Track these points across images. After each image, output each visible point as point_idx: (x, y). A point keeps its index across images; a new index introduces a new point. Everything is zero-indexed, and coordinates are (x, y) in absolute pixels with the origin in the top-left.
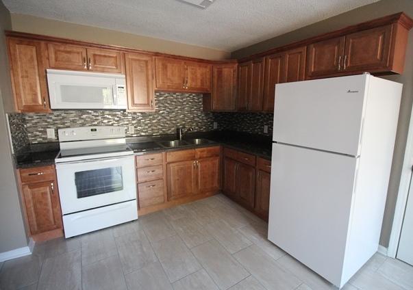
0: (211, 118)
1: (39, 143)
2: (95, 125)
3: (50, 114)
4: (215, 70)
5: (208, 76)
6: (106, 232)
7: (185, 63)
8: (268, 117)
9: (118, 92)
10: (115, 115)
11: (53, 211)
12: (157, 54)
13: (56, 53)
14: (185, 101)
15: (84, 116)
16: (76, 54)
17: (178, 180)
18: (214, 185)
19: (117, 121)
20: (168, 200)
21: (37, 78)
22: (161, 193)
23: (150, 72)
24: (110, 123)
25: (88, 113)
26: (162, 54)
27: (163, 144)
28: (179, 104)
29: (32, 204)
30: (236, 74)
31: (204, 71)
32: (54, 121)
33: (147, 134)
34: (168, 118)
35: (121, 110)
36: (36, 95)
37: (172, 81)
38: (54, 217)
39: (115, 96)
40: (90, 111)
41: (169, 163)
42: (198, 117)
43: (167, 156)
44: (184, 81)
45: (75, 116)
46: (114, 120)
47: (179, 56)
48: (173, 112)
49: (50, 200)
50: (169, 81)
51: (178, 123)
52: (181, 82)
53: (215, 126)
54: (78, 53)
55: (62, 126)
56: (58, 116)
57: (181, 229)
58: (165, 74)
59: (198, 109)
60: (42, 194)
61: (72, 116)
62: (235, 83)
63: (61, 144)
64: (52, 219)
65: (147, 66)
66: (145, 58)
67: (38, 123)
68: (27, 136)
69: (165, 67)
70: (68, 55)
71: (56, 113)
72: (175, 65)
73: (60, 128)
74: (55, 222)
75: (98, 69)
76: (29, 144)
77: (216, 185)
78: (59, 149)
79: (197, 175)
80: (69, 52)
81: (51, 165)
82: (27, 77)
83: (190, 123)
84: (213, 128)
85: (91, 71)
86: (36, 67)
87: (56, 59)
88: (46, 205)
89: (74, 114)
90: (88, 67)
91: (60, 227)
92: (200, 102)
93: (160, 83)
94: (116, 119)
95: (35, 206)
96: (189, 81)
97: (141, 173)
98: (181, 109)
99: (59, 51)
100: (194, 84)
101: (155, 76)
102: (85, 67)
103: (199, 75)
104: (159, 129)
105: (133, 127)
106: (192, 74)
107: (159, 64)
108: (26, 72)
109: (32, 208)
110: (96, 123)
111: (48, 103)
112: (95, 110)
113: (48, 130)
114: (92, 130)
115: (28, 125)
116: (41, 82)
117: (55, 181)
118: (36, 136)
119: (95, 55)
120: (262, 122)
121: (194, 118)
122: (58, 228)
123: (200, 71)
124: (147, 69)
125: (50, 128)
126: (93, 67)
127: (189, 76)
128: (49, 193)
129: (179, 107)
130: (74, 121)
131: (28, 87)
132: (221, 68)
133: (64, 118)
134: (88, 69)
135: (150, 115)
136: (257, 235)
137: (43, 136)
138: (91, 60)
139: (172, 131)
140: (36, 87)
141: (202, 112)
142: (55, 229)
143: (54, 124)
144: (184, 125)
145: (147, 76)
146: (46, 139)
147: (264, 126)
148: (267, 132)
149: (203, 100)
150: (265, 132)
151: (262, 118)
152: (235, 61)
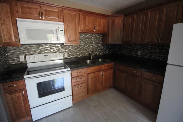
0: (105, 47)
1: (16, 64)
2: (46, 53)
3: (21, 47)
4: (111, 21)
5: (107, 24)
6: (56, 115)
7: (95, 16)
8: (141, 46)
9: (60, 33)
10: (57, 47)
11: (25, 107)
12: (81, 11)
13: (22, 9)
14: (93, 38)
15: (40, 48)
16: (34, 9)
17: (93, 82)
18: (110, 84)
19: (59, 50)
20: (88, 94)
21: (11, 24)
22: (84, 90)
23: (77, 22)
24: (55, 51)
25: (43, 46)
26: (83, 10)
27: (83, 62)
28: (90, 40)
29: (11, 104)
30: (123, 22)
31: (105, 21)
32: (23, 51)
33: (74, 57)
34: (85, 48)
35: (60, 44)
36: (11, 35)
37: (88, 27)
38: (25, 110)
39: (58, 36)
40: (44, 45)
41: (89, 74)
42: (99, 47)
43: (88, 70)
44: (95, 27)
45: (35, 48)
46: (57, 49)
47: (92, 12)
48: (87, 45)
49: (22, 100)
50: (87, 27)
51: (89, 50)
52: (93, 27)
53: (107, 51)
54: (36, 9)
55: (28, 54)
56: (25, 48)
57: (98, 113)
58: (85, 23)
59: (99, 43)
60: (17, 97)
61: (34, 48)
62: (122, 28)
63: (28, 64)
64: (24, 111)
65: (75, 18)
66: (74, 13)
67: (15, 52)
68: (8, 60)
69: (85, 19)
70: (30, 10)
71: (24, 46)
72: (90, 17)
73: (27, 55)
74: (26, 112)
75: (48, 19)
76: (10, 65)
77: (111, 84)
78: (27, 67)
79: (102, 79)
80: (30, 8)
81: (22, 80)
82: (5, 24)
83: (95, 51)
84: (106, 53)
85: (44, 20)
86: (10, 18)
87: (22, 13)
88: (20, 103)
89: (35, 46)
90: (42, 18)
91: (30, 115)
92: (100, 39)
93: (82, 27)
94: (58, 49)
95: (13, 104)
96: (97, 27)
97: (74, 80)
98: (91, 43)
99: (24, 7)
100: (99, 29)
101: (79, 24)
102: (40, 18)
103: (102, 24)
104: (80, 54)
105: (67, 53)
106: (99, 23)
107: (82, 17)
108: (4, 20)
109: (12, 106)
110: (47, 51)
111: (19, 40)
112: (46, 44)
113: (20, 56)
114: (45, 56)
115: (9, 54)
116: (14, 27)
117: (25, 89)
118: (13, 60)
119: (46, 10)
120: (136, 49)
121: (97, 47)
122: (28, 116)
123: (103, 21)
124: (75, 20)
125: (21, 55)
126: (45, 17)
127: (97, 24)
128: (21, 96)
129: (90, 42)
130: (35, 51)
131: (5, 30)
132: (114, 20)
133: (29, 49)
134: (42, 19)
135: (75, 47)
136: (146, 118)
137: (18, 60)
138: (44, 13)
139: (86, 55)
140: (11, 30)
141: (101, 44)
142: (26, 116)
143: (23, 53)
144: (92, 51)
145: (75, 24)
146: (19, 61)
147: (138, 52)
148: (140, 55)
149: (102, 38)
150: (138, 55)
151: (136, 47)
152: (123, 15)
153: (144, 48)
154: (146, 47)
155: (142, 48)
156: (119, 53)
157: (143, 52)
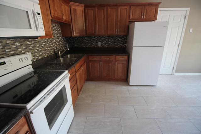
4: (72, 9)
8: (100, 38)
37: (58, 13)
43: (76, 68)
50: (56, 13)
53: (67, 45)
83: (59, 45)
93: (53, 13)
96: (64, 15)
100: (66, 17)
103: (67, 11)
121: (59, 41)
127: (64, 11)
132: (76, 9)
141: (61, 37)
147: (98, 43)
148: (100, 45)
149: (61, 29)
150: (99, 45)
151: (96, 39)
152: (83, 5)
153: (103, 39)
154: (105, 38)
155: (102, 39)
156: (79, 47)
157: (102, 43)
